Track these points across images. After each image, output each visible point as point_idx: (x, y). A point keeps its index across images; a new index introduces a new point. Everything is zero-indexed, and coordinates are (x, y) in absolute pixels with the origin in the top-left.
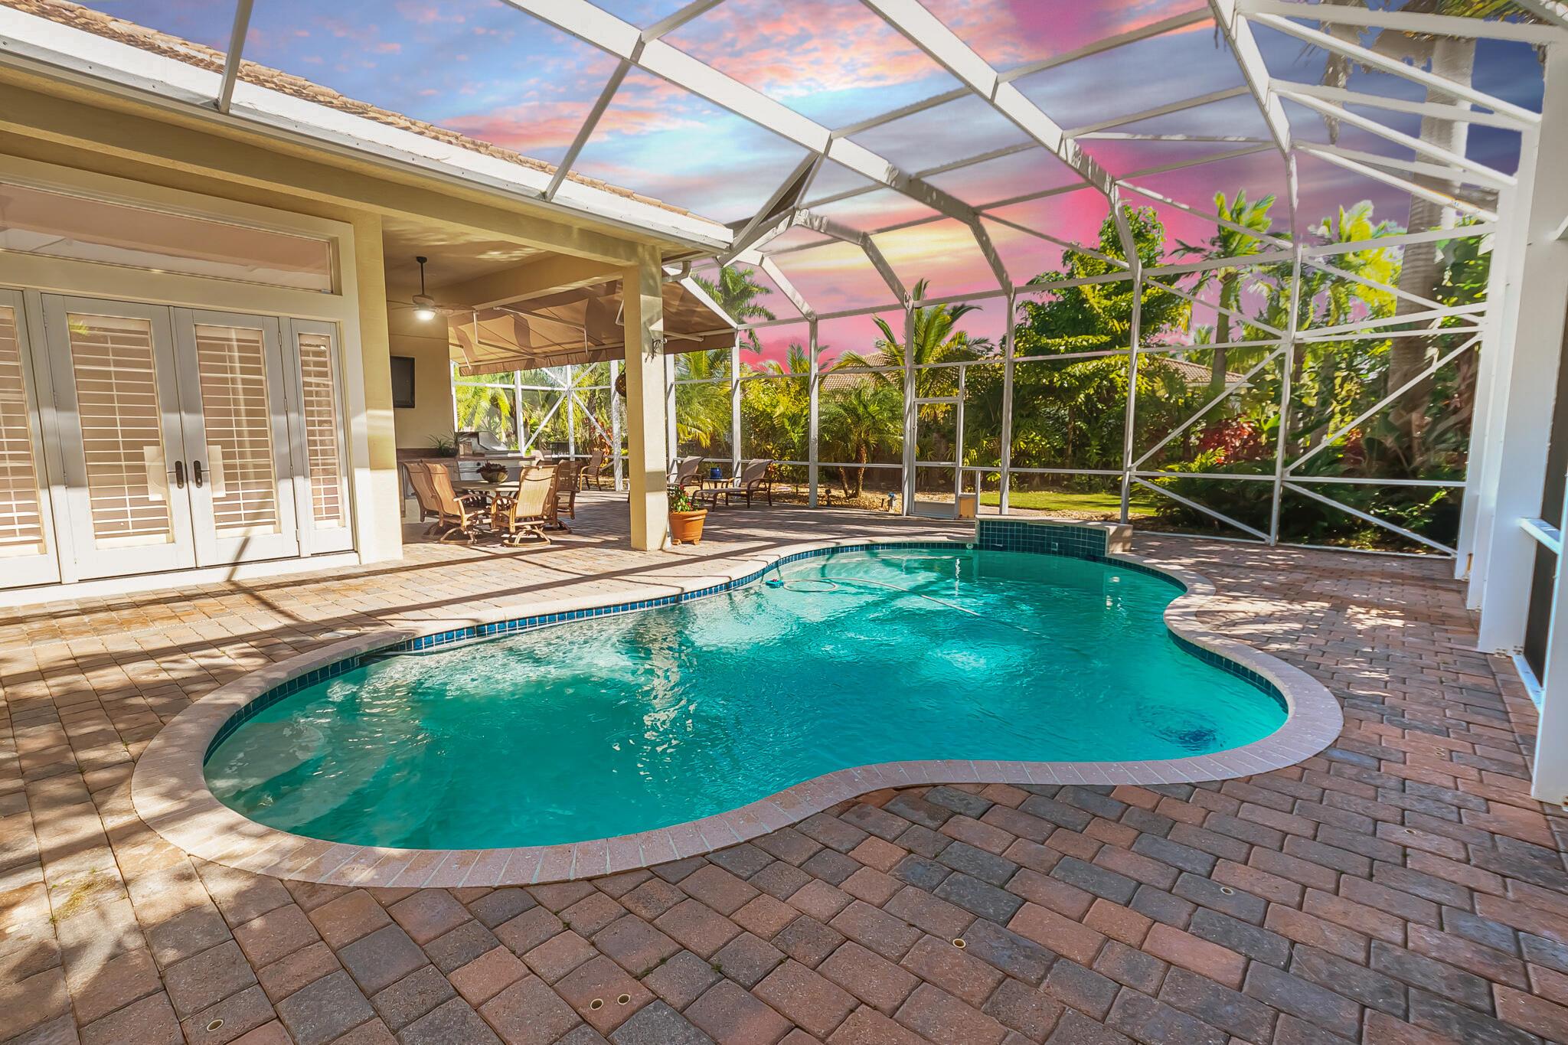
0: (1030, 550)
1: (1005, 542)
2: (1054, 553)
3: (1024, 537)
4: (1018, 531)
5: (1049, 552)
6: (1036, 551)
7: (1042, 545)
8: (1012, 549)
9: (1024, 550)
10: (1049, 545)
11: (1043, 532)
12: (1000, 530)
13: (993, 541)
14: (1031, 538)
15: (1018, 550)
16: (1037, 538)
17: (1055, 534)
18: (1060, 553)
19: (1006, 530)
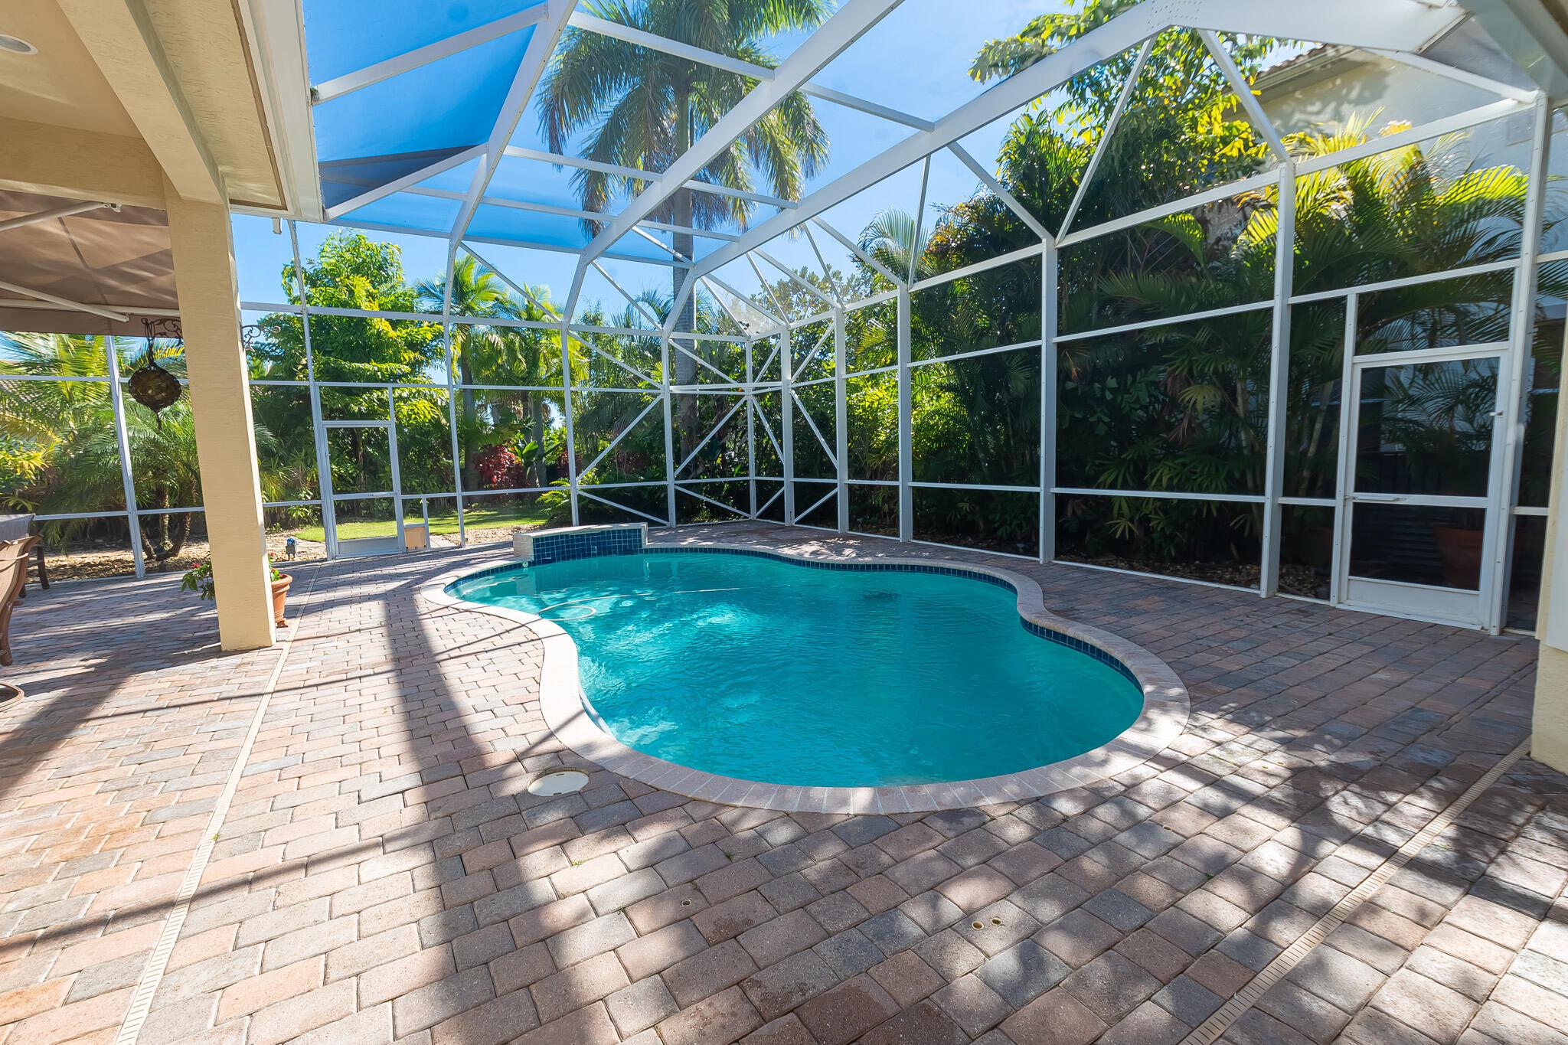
0: (573, 557)
1: (553, 554)
2: (594, 555)
3: (568, 547)
4: (562, 542)
5: (589, 555)
6: (579, 557)
7: (583, 550)
8: (559, 560)
9: (568, 558)
10: (589, 550)
11: (583, 540)
12: (547, 544)
13: (543, 556)
14: (573, 546)
15: (564, 559)
16: (578, 545)
17: (593, 539)
18: (599, 554)
19: (552, 544)
